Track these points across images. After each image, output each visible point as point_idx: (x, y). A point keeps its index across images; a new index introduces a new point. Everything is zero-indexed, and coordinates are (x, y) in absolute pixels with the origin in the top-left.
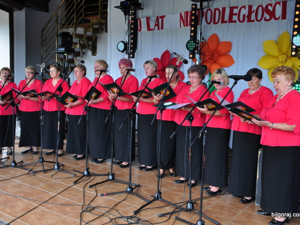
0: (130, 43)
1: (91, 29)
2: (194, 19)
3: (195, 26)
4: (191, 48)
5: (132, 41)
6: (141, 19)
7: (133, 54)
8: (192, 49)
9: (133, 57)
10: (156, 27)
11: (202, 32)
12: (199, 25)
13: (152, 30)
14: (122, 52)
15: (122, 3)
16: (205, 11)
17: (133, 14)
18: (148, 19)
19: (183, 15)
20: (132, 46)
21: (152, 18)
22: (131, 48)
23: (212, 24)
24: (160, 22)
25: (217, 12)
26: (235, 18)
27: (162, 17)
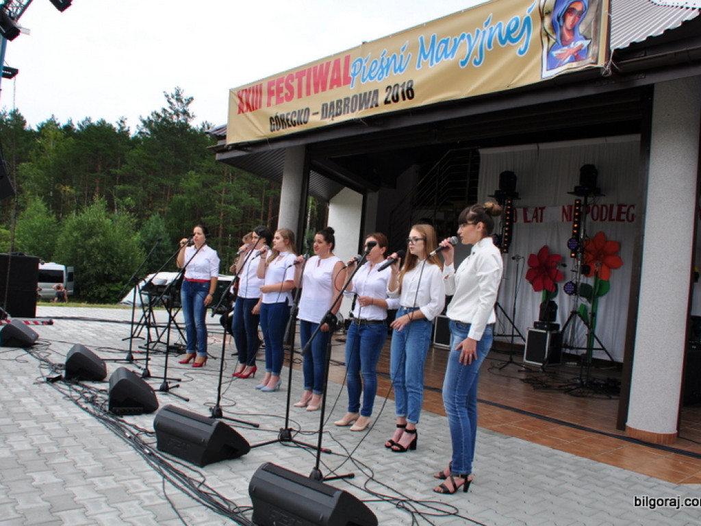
0: (504, 236)
2: (578, 216)
3: (579, 223)
4: (573, 246)
5: (506, 234)
6: (518, 210)
7: (507, 248)
8: (574, 248)
9: (507, 252)
10: (535, 219)
11: (586, 229)
12: (583, 220)
13: (529, 222)
15: (496, 192)
16: (591, 206)
17: (508, 204)
18: (525, 210)
19: (566, 208)
20: (506, 240)
21: (530, 209)
22: (505, 242)
23: (599, 220)
24: (539, 214)
25: (604, 208)
26: (623, 217)
27: (542, 209)
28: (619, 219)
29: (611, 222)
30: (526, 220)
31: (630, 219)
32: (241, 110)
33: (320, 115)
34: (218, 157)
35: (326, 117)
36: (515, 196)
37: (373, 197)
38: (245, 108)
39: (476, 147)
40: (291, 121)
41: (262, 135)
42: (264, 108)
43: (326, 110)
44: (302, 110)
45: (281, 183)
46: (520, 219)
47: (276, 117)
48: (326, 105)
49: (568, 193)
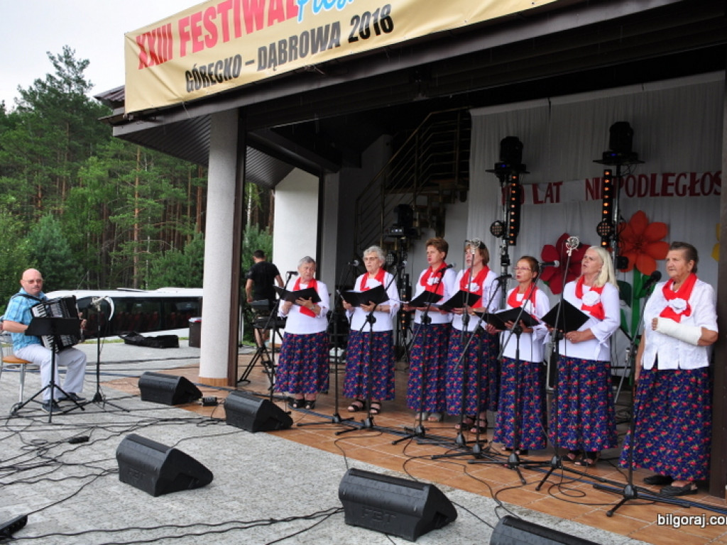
0: (509, 223)
1: (440, 198)
2: (608, 191)
3: (610, 201)
4: (604, 232)
5: (512, 220)
6: (525, 187)
7: (514, 239)
8: (606, 234)
9: (514, 244)
10: (548, 199)
11: (621, 208)
12: (615, 197)
13: (541, 202)
14: (498, 236)
15: (496, 165)
16: (625, 178)
17: (513, 181)
18: (535, 187)
19: (591, 181)
20: (512, 228)
21: (541, 186)
22: (511, 231)
23: (636, 196)
24: (554, 191)
25: (643, 179)
26: (671, 189)
27: (558, 184)
28: (665, 193)
29: (653, 198)
30: (536, 201)
31: (681, 192)
32: (143, 63)
33: (256, 65)
34: (117, 131)
35: (264, 67)
36: (522, 169)
37: (332, 180)
38: (149, 60)
39: (466, 108)
40: (216, 76)
41: (175, 97)
42: (177, 59)
43: (266, 56)
44: (231, 58)
45: (207, 166)
46: (528, 200)
47: (194, 71)
48: (264, 49)
49: (594, 161)
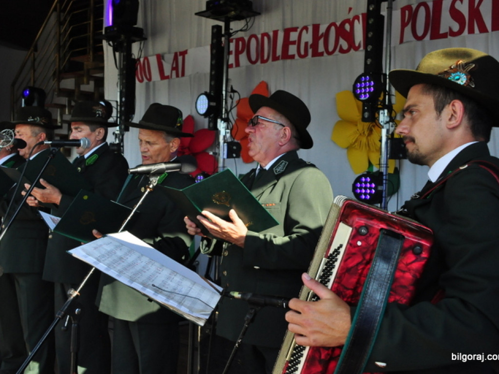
2: (215, 54)
4: (203, 109)
5: (123, 99)
6: (150, 59)
8: (204, 111)
9: (126, 129)
10: (174, 72)
13: (167, 77)
16: (245, 38)
18: (159, 57)
21: (167, 57)
23: (259, 63)
24: (180, 62)
25: (266, 39)
27: (184, 53)
28: (286, 56)
29: (276, 63)
30: (163, 77)
31: (302, 52)
36: (136, 35)
46: (155, 76)
49: (197, 14)
